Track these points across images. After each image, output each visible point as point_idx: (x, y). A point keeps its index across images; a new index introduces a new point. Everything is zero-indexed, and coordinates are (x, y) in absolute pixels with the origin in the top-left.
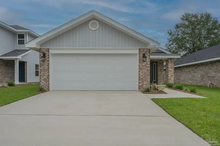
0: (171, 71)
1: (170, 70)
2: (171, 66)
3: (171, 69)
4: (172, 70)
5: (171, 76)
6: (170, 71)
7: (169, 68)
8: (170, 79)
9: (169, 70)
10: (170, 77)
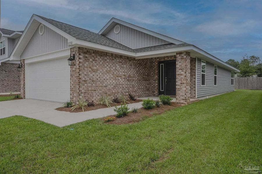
0: (181, 75)
1: (179, 73)
2: (181, 65)
3: (180, 71)
4: (182, 73)
5: (181, 84)
6: (179, 75)
7: (177, 70)
8: (179, 89)
9: (177, 73)
10: (179, 85)
